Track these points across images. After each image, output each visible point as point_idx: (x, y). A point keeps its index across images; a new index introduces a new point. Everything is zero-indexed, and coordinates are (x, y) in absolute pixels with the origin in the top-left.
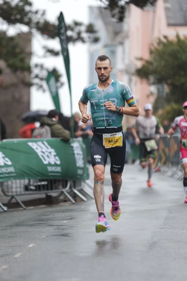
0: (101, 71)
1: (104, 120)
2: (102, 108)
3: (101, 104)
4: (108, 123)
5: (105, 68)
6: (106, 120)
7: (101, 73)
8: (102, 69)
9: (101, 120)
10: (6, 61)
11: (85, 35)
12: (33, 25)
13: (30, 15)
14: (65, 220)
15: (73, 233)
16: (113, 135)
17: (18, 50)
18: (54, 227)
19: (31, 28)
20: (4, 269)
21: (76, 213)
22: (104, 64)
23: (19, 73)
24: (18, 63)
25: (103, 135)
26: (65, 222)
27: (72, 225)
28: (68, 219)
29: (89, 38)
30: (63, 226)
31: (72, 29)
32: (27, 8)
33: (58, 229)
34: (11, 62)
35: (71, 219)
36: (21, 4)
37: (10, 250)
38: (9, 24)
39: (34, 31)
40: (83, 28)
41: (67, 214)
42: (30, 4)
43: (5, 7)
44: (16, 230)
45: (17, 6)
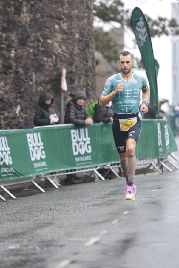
0: (124, 65)
1: (126, 107)
2: (125, 97)
3: (126, 93)
4: (129, 109)
5: (128, 62)
6: (128, 107)
7: (124, 67)
8: (125, 63)
9: (123, 107)
10: (102, 53)
11: (168, 29)
12: (124, 22)
13: (122, 14)
14: (154, 189)
15: (161, 201)
16: (128, 120)
17: (112, 44)
18: (145, 196)
19: (122, 25)
20: (104, 234)
21: (163, 183)
22: (126, 59)
23: (113, 63)
24: (112, 55)
25: (120, 120)
26: (154, 191)
27: (160, 194)
28: (156, 188)
29: (172, 31)
30: (152, 195)
31: (158, 25)
32: (120, 8)
33: (148, 197)
34: (106, 53)
35: (159, 188)
36: (114, 5)
37: (108, 217)
38: (104, 22)
39: (125, 27)
40: (167, 23)
41: (156, 183)
42: (122, 5)
43: (101, 8)
44: (113, 199)
45: (111, 6)
